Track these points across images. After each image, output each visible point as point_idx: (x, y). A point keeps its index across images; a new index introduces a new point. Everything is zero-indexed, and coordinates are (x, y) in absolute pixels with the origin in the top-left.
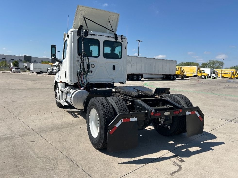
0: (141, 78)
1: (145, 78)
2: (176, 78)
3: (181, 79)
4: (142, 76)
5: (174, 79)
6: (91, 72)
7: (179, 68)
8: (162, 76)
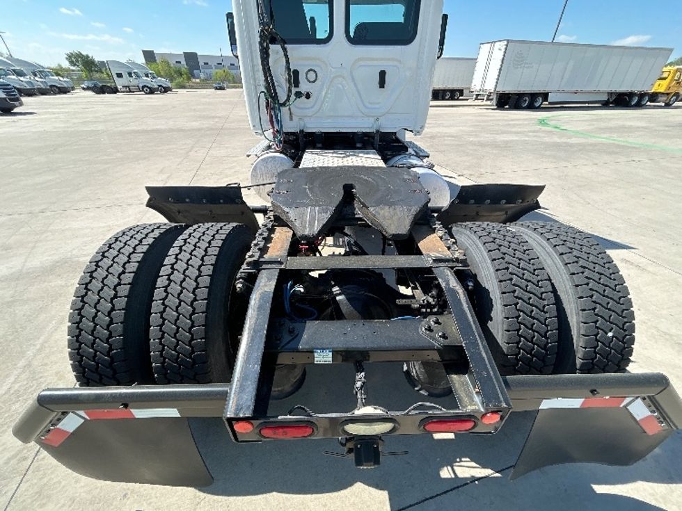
0: (541, 101)
1: (550, 103)
2: (649, 103)
3: (663, 104)
4: (545, 96)
5: (639, 105)
6: (308, 96)
7: (672, 71)
8: (605, 98)
